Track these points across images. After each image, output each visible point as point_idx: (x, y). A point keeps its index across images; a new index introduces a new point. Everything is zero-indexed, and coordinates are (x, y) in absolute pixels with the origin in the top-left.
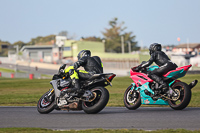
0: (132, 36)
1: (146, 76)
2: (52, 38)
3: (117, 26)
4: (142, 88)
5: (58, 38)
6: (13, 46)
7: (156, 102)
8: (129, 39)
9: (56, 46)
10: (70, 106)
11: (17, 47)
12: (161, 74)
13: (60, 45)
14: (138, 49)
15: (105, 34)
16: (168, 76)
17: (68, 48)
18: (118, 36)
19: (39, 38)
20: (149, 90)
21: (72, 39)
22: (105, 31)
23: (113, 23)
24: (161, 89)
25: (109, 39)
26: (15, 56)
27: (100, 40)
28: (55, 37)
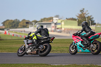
0: (91, 17)
1: (80, 38)
2: (51, 19)
3: (84, 12)
4: (78, 44)
5: (54, 18)
6: (31, 22)
7: (85, 51)
8: (90, 19)
9: (53, 23)
10: (33, 52)
11: (34, 23)
12: (87, 37)
13: (55, 22)
14: (95, 24)
15: (78, 17)
16: (91, 38)
17: (59, 24)
18: (85, 17)
19: (45, 18)
20: (81, 45)
21: (61, 19)
22: (78, 15)
23: (82, 11)
24: (87, 44)
25: (80, 19)
26: (32, 27)
27: (75, 20)
28: (52, 18)
